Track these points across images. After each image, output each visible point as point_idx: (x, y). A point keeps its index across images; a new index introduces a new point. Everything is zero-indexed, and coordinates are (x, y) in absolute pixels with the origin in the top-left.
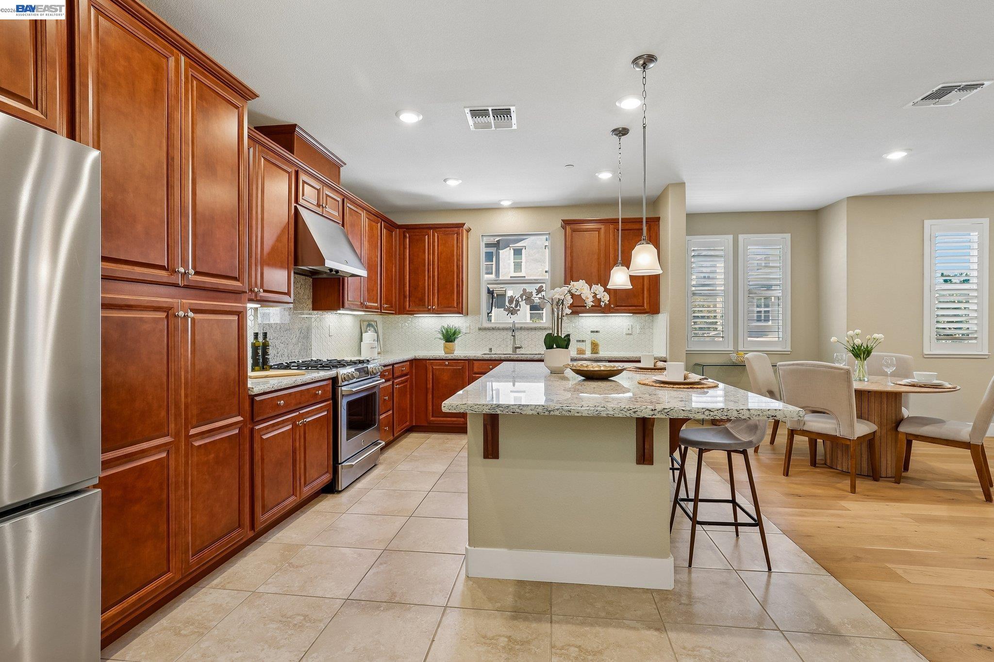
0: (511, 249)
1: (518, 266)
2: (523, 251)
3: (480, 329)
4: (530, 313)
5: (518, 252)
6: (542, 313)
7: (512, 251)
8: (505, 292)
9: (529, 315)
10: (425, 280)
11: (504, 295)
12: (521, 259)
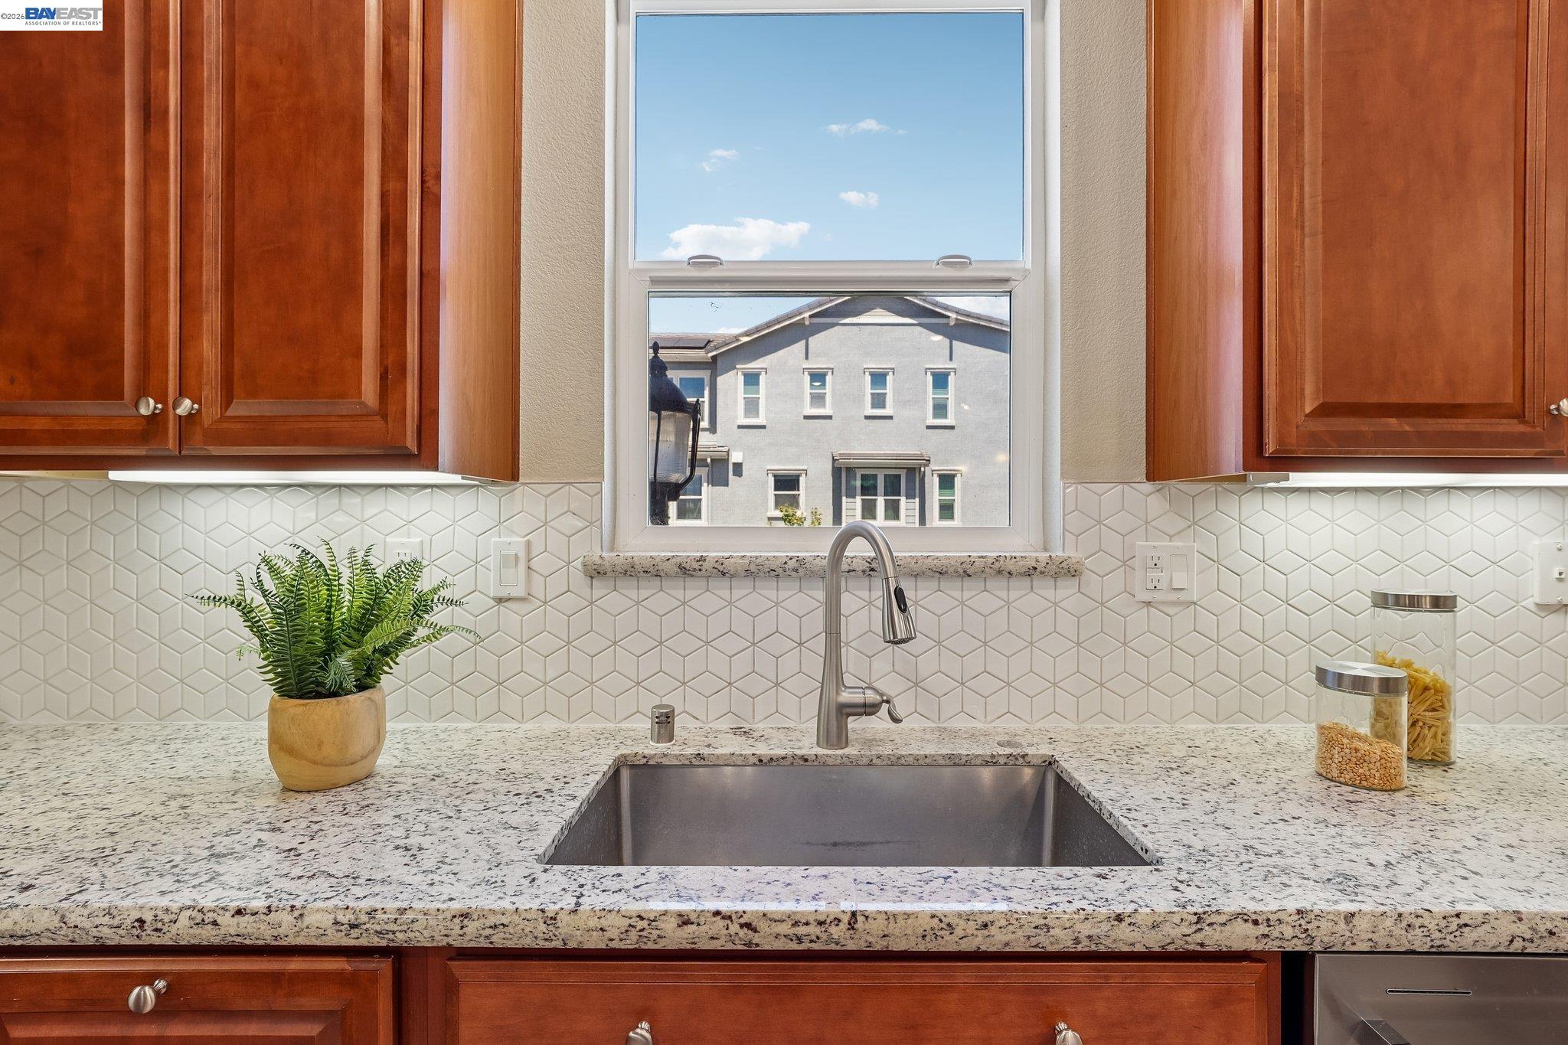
0: (740, 373)
1: (752, 406)
2: (762, 378)
3: (595, 572)
4: (775, 495)
5: (752, 379)
6: (799, 495)
7: (741, 378)
8: (728, 455)
9: (773, 497)
10: (119, 182)
11: (726, 461)
12: (758, 392)
